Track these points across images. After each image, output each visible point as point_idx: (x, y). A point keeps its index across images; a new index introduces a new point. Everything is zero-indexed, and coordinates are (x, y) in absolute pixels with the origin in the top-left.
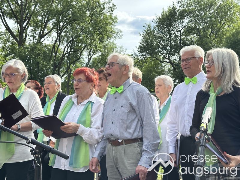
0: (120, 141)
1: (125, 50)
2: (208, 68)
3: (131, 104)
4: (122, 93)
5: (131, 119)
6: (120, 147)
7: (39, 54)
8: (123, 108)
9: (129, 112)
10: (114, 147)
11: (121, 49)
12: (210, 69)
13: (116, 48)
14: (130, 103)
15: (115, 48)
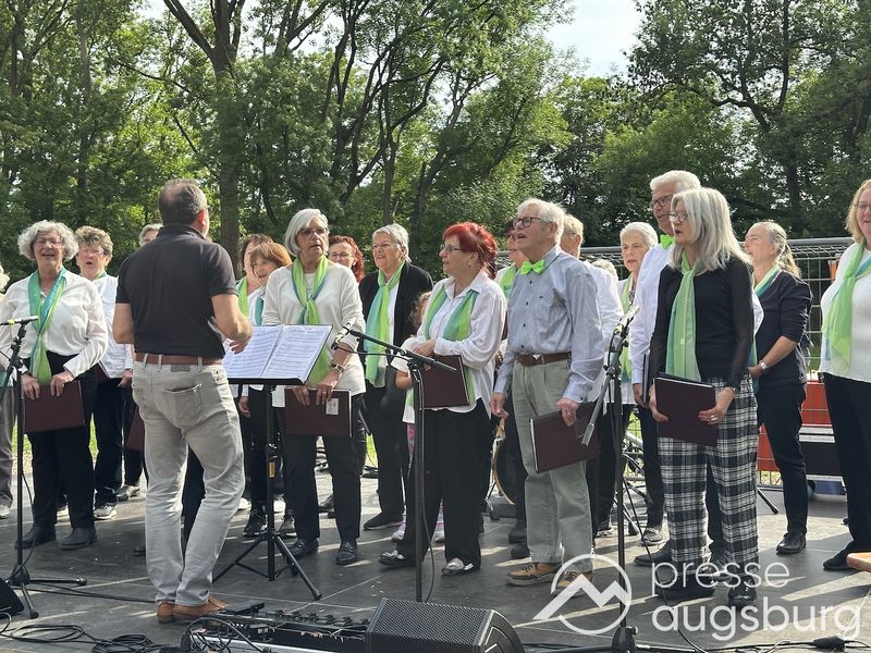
0: (536, 357)
1: (582, 64)
2: (676, 225)
3: (556, 293)
4: (541, 273)
5: (556, 318)
6: (537, 368)
7: (287, 99)
8: (542, 301)
9: (552, 307)
10: (526, 369)
11: (569, 61)
12: (679, 229)
13: (551, 61)
14: (555, 290)
15: (548, 57)
